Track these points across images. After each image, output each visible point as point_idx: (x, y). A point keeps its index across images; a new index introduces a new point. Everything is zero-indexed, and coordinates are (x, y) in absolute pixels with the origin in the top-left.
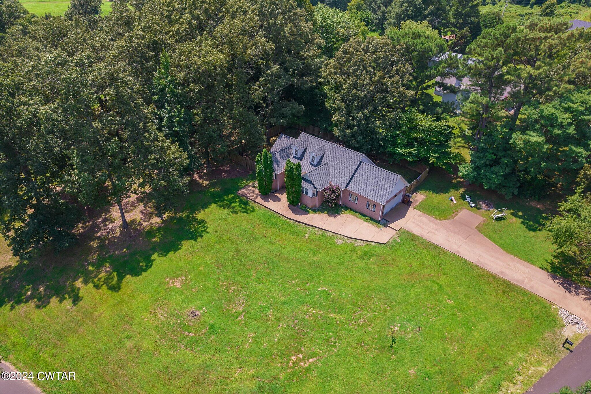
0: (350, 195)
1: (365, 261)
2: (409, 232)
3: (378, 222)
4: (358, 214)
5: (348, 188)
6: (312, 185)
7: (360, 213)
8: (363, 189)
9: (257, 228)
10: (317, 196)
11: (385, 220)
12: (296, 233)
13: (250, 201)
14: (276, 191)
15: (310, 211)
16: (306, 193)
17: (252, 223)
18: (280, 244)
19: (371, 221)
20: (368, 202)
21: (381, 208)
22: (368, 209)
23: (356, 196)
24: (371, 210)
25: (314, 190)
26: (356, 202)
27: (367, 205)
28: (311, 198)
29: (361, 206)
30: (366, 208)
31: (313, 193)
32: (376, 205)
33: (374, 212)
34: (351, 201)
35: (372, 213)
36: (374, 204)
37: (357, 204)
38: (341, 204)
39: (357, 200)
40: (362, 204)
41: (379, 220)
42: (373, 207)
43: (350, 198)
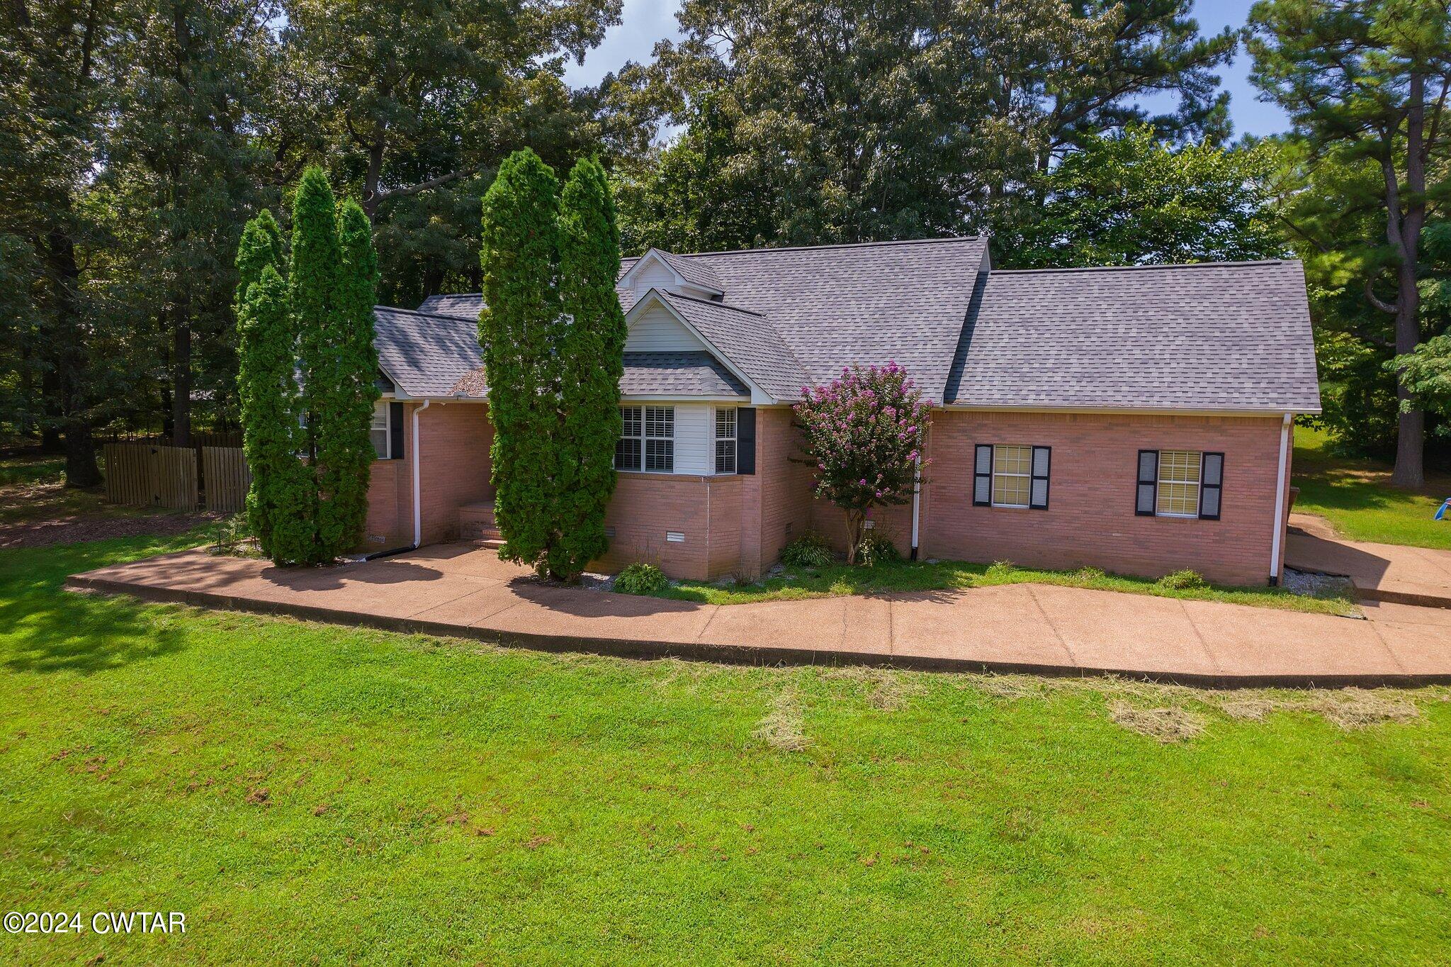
0: (984, 453)
3: (1273, 586)
5: (969, 399)
6: (706, 372)
7: (1095, 566)
9: (165, 746)
10: (747, 468)
11: (1299, 572)
12: (651, 723)
14: (408, 550)
15: (707, 592)
16: (662, 457)
17: (127, 722)
18: (477, 846)
20: (1150, 448)
21: (1278, 459)
22: (1151, 514)
23: (1035, 447)
24: (1182, 521)
25: (733, 399)
26: (1039, 499)
27: (1140, 483)
28: (709, 479)
29: (1086, 512)
30: (1139, 513)
31: (715, 440)
32: (1222, 455)
33: (1216, 518)
34: (988, 504)
35: (1197, 536)
36: (1205, 454)
37: (1045, 508)
38: (915, 544)
39: (1047, 478)
40: (1096, 489)
41: (1274, 572)
42: (1204, 486)
43: (982, 483)
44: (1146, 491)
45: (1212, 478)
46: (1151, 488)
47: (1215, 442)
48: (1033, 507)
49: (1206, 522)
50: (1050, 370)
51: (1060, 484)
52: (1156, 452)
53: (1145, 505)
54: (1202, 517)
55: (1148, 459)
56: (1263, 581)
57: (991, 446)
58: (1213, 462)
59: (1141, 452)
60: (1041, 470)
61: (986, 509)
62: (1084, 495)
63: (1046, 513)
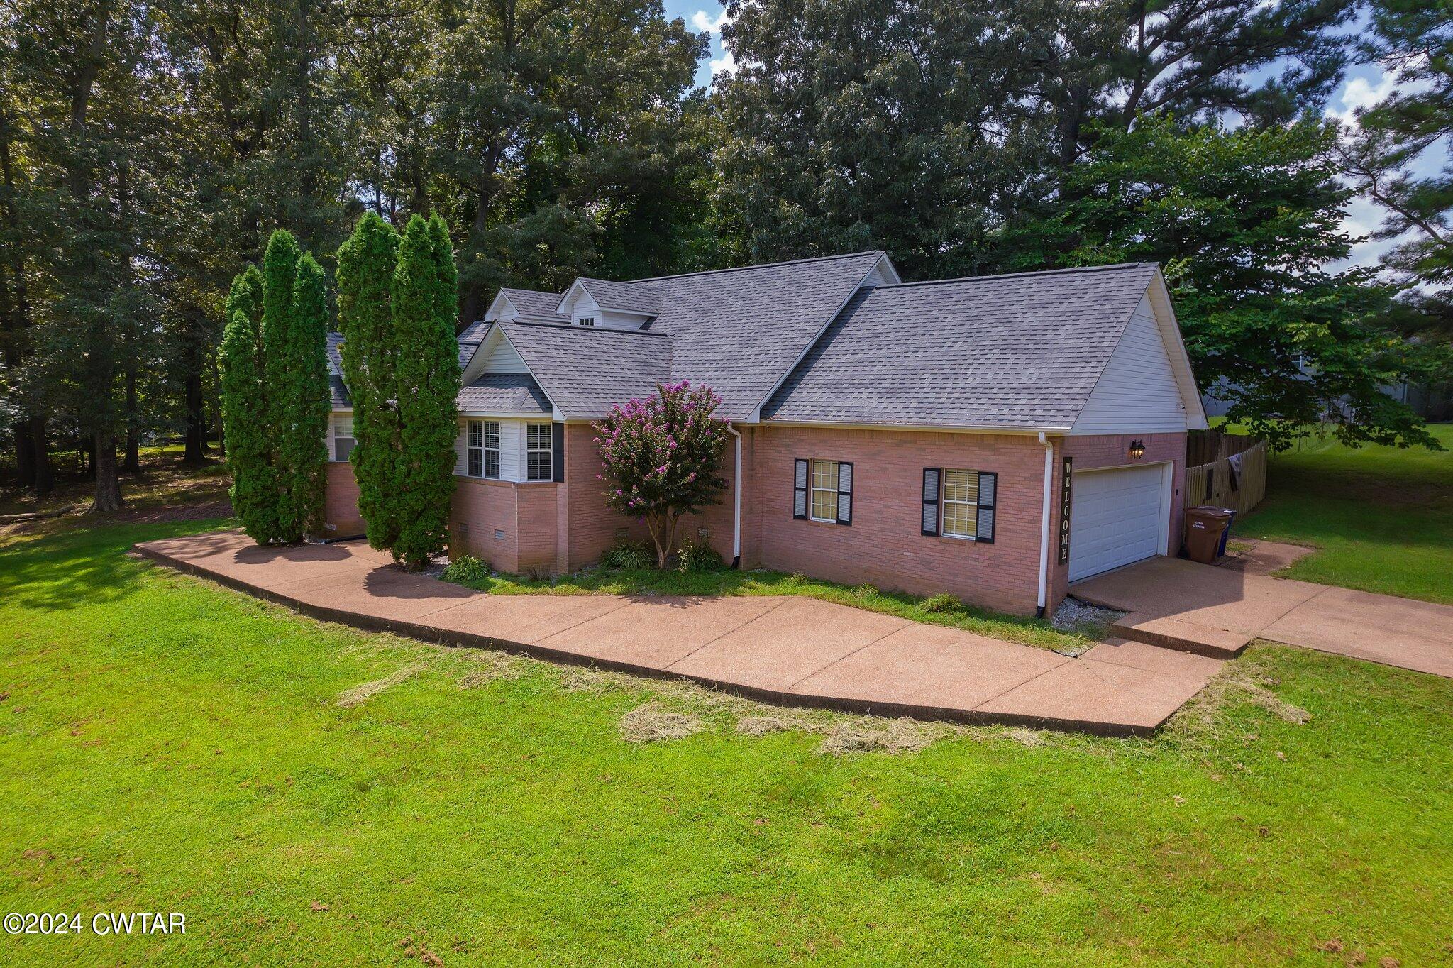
0: (801, 468)
1: (954, 897)
2: (1344, 660)
3: (1031, 619)
4: (860, 596)
5: (785, 414)
6: (524, 392)
7: (873, 584)
8: (886, 392)
11: (1084, 604)
16: (494, 465)
19: (971, 621)
20: (933, 466)
21: (1044, 480)
22: (935, 534)
23: (840, 463)
24: (961, 542)
25: (539, 416)
26: (844, 516)
27: (925, 502)
28: (519, 486)
29: (882, 530)
30: (925, 533)
31: (526, 451)
32: (995, 475)
33: (990, 541)
34: (805, 518)
35: (974, 560)
36: (980, 474)
37: (849, 524)
38: (737, 553)
39: (850, 494)
40: (889, 507)
41: (1041, 603)
42: (979, 507)
43: (801, 496)
44: (931, 510)
45: (987, 500)
46: (934, 507)
47: (989, 461)
48: (840, 522)
49: (982, 545)
51: (861, 500)
52: (939, 471)
53: (930, 526)
54: (979, 540)
55: (932, 477)
56: (1027, 610)
57: (807, 461)
58: (987, 482)
59: (926, 470)
60: (845, 487)
61: (804, 522)
62: (881, 512)
63: (850, 529)
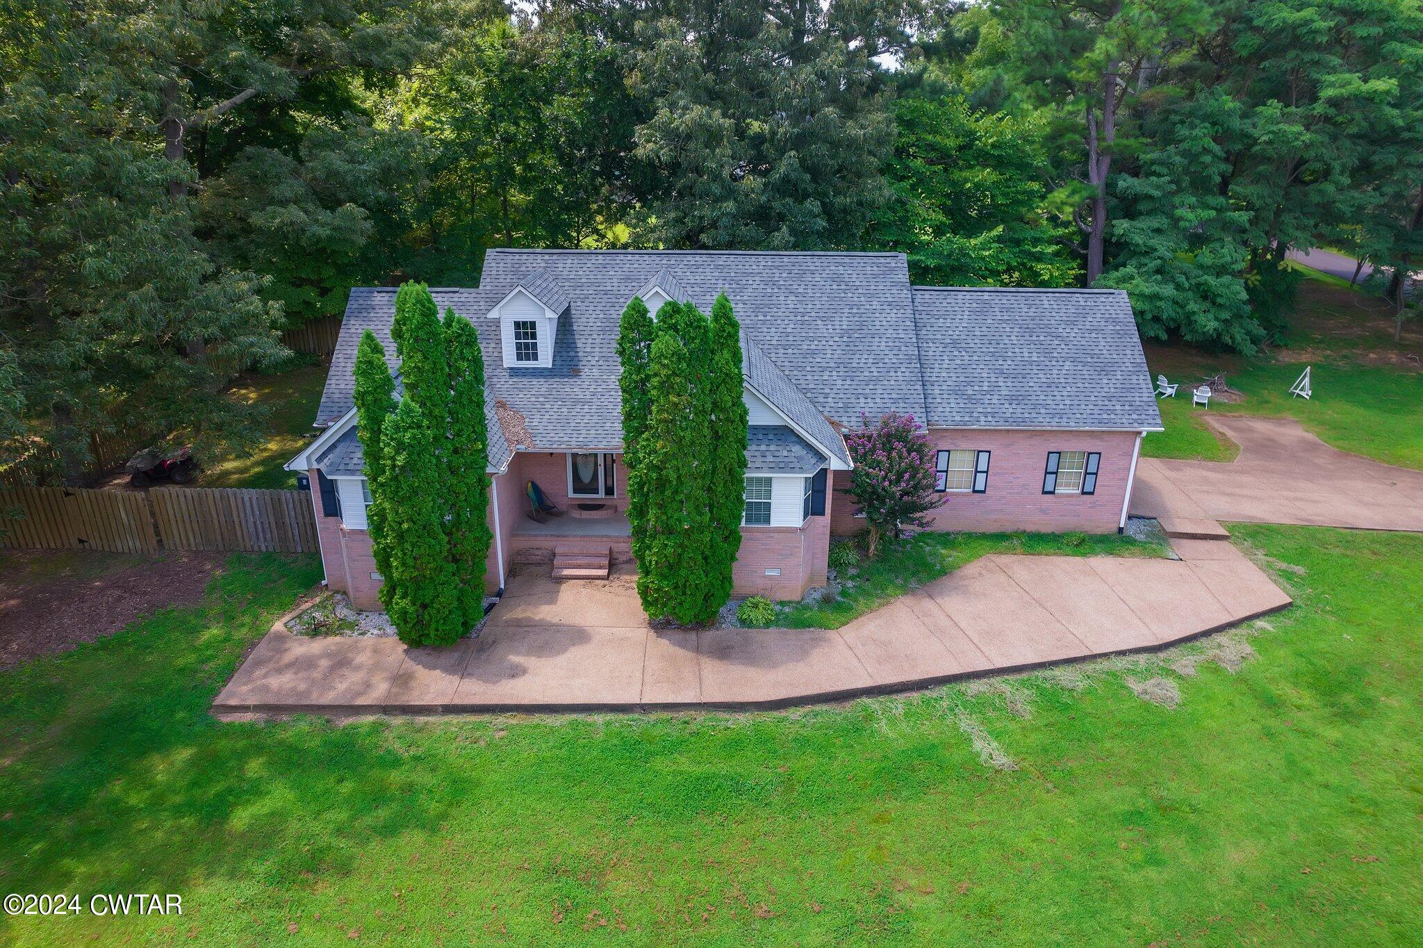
0: (943, 456)
2: (1257, 526)
3: (1120, 537)
6: (795, 450)
8: (1011, 399)
10: (821, 509)
11: (1130, 517)
13: (377, 729)
14: (498, 599)
19: (1099, 547)
20: (1055, 450)
21: (1132, 456)
22: (1052, 493)
23: (979, 451)
24: (1071, 496)
26: (980, 486)
27: (1047, 473)
28: (798, 528)
29: (1010, 493)
30: (1044, 492)
31: (804, 499)
32: (1100, 454)
33: (1092, 493)
34: (944, 491)
35: (1079, 505)
36: (1089, 453)
37: (984, 492)
39: (987, 472)
40: (1018, 478)
41: (1122, 525)
42: (1086, 473)
44: (1051, 478)
45: (1092, 469)
46: (1054, 476)
47: (1096, 446)
48: (975, 491)
49: (1085, 496)
50: (988, 392)
51: (995, 476)
52: (1059, 453)
53: (1049, 488)
54: (1083, 493)
55: (1054, 458)
56: (1116, 530)
57: (949, 451)
58: (1094, 458)
59: (1049, 453)
60: (982, 466)
61: (942, 494)
62: (1010, 482)
63: (984, 495)
